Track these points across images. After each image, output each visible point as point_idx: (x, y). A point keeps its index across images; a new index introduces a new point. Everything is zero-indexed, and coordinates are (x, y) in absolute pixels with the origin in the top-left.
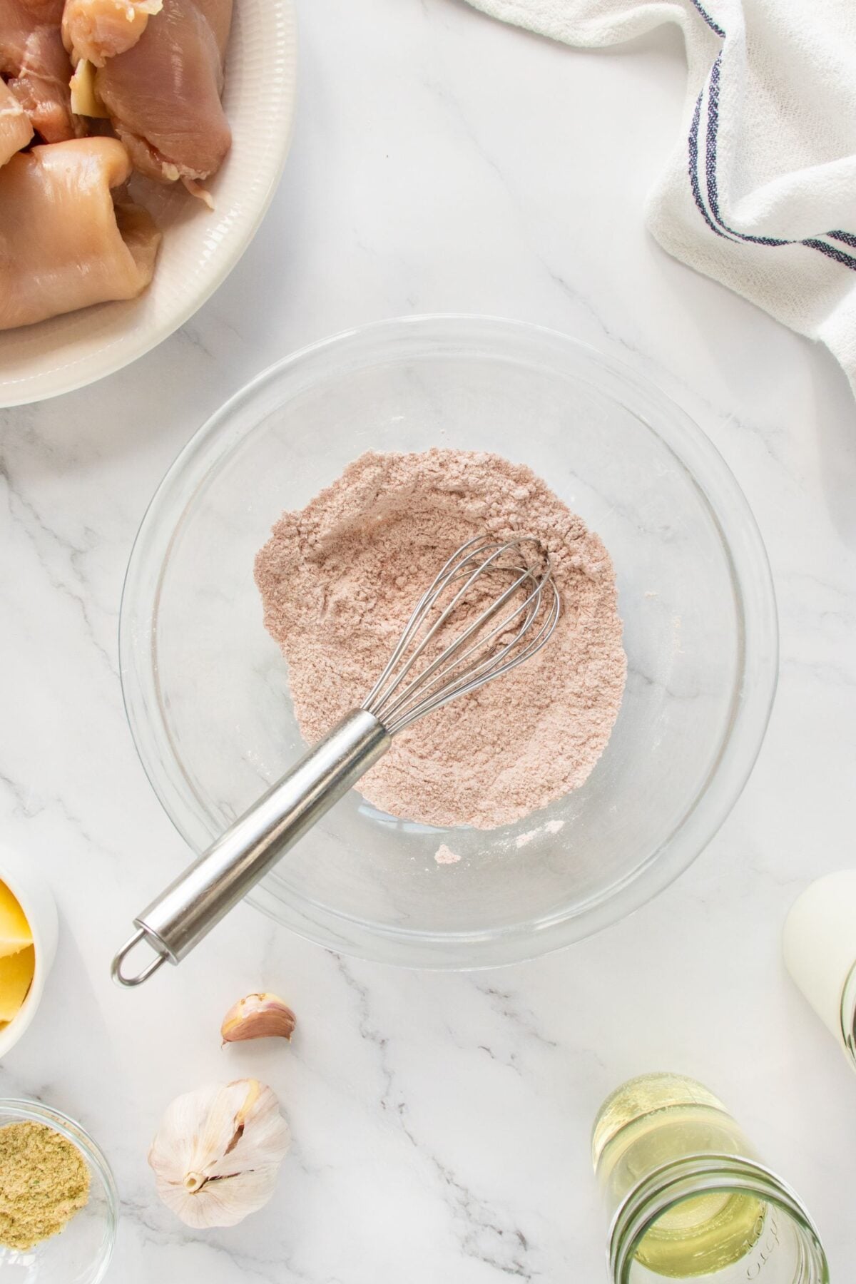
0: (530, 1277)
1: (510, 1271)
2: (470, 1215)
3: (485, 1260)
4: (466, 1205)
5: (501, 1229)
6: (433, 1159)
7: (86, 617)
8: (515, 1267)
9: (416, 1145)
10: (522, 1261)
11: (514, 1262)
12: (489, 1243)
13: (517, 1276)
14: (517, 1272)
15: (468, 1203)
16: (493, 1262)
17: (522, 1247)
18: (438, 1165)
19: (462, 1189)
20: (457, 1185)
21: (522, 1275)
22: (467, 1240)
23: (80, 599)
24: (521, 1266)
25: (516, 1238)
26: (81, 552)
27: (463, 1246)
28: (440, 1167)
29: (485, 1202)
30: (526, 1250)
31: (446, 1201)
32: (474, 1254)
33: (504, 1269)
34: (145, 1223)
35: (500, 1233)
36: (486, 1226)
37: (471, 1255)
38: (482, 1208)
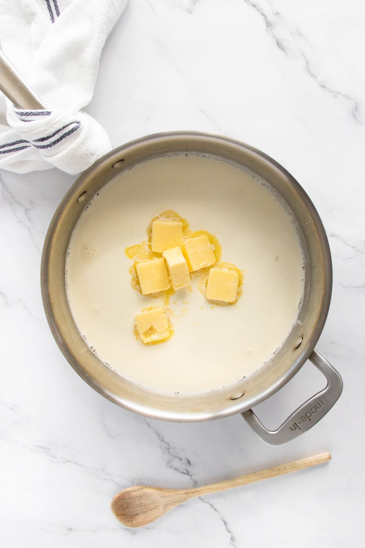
0: (191, 476)
1: (184, 473)
2: (170, 453)
3: (175, 469)
4: (168, 449)
5: (181, 458)
6: (157, 432)
7: (30, 233)
8: (186, 472)
9: (150, 427)
10: (189, 470)
11: (186, 470)
12: (176, 463)
13: (187, 475)
14: (187, 474)
15: (169, 449)
16: (178, 470)
17: (189, 465)
18: (158, 434)
19: (167, 443)
20: (165, 442)
21: (189, 475)
22: (169, 462)
23: (28, 227)
24: (188, 472)
25: (187, 461)
26: (29, 210)
27: (167, 464)
28: (159, 435)
29: (175, 448)
30: (190, 466)
31: (161, 448)
32: (171, 467)
33: (182, 473)
34: (51, 456)
35: (181, 459)
36: (176, 457)
37: (170, 468)
38: (174, 450)
